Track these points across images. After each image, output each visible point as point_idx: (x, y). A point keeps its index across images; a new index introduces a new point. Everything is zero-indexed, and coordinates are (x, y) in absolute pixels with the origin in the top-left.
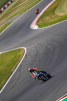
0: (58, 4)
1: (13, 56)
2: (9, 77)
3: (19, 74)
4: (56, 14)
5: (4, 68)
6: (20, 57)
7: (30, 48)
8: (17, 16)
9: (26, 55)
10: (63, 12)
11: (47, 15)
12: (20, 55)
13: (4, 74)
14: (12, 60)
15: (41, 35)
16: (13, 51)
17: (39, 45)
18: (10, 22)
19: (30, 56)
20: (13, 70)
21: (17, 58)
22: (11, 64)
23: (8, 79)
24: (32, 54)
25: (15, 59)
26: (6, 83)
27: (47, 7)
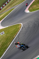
1: (15, 28)
2: (12, 41)
3: (18, 39)
5: (9, 35)
6: (19, 29)
7: (24, 23)
8: (17, 5)
9: (22, 28)
11: (34, 4)
12: (19, 28)
13: (9, 39)
14: (14, 30)
15: (31, 16)
16: (15, 25)
17: (30, 22)
18: (13, 8)
19: (25, 29)
20: (14, 36)
21: (17, 29)
22: (14, 33)
23: (12, 42)
24: (26, 27)
25: (16, 30)
26: (10, 44)
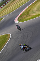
0: (31, 8)
1: (3, 39)
3: (6, 50)
4: (30, 14)
6: (7, 39)
9: (11, 38)
10: (34, 13)
11: (24, 15)
14: (2, 41)
17: (19, 33)
19: (13, 39)
21: (5, 40)
22: (2, 44)
27: (24, 10)
